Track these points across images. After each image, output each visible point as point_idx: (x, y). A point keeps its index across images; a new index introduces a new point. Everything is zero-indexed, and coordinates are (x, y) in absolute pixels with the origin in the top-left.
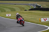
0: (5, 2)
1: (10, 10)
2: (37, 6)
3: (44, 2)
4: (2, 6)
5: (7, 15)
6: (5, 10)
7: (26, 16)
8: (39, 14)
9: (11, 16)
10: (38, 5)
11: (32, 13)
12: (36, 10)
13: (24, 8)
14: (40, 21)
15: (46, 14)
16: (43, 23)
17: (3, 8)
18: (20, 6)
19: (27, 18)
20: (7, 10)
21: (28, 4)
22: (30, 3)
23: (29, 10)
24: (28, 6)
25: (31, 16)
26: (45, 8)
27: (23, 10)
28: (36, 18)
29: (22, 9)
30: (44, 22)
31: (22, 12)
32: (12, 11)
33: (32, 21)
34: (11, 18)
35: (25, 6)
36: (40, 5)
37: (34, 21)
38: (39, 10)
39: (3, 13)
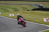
0: (9, 2)
1: (13, 10)
2: (39, 6)
3: (46, 2)
4: (5, 6)
5: (10, 15)
6: (8, 10)
7: (28, 16)
8: (42, 14)
9: (14, 16)
10: (41, 5)
11: (35, 13)
12: (38, 10)
13: (26, 8)
14: (43, 20)
15: (48, 14)
16: (45, 23)
17: (6, 8)
18: (23, 6)
19: (29, 18)
20: (10, 10)
21: (30, 4)
22: (32, 3)
23: (32, 10)
24: (31, 6)
25: (33, 16)
26: (47, 8)
27: (26, 10)
28: (38, 17)
29: (24, 9)
30: (47, 22)
31: (25, 12)
32: (15, 11)
33: (35, 21)
34: (14, 17)
35: (28, 6)
36: (42, 6)
37: (37, 21)
38: (41, 10)
39: (6, 13)
